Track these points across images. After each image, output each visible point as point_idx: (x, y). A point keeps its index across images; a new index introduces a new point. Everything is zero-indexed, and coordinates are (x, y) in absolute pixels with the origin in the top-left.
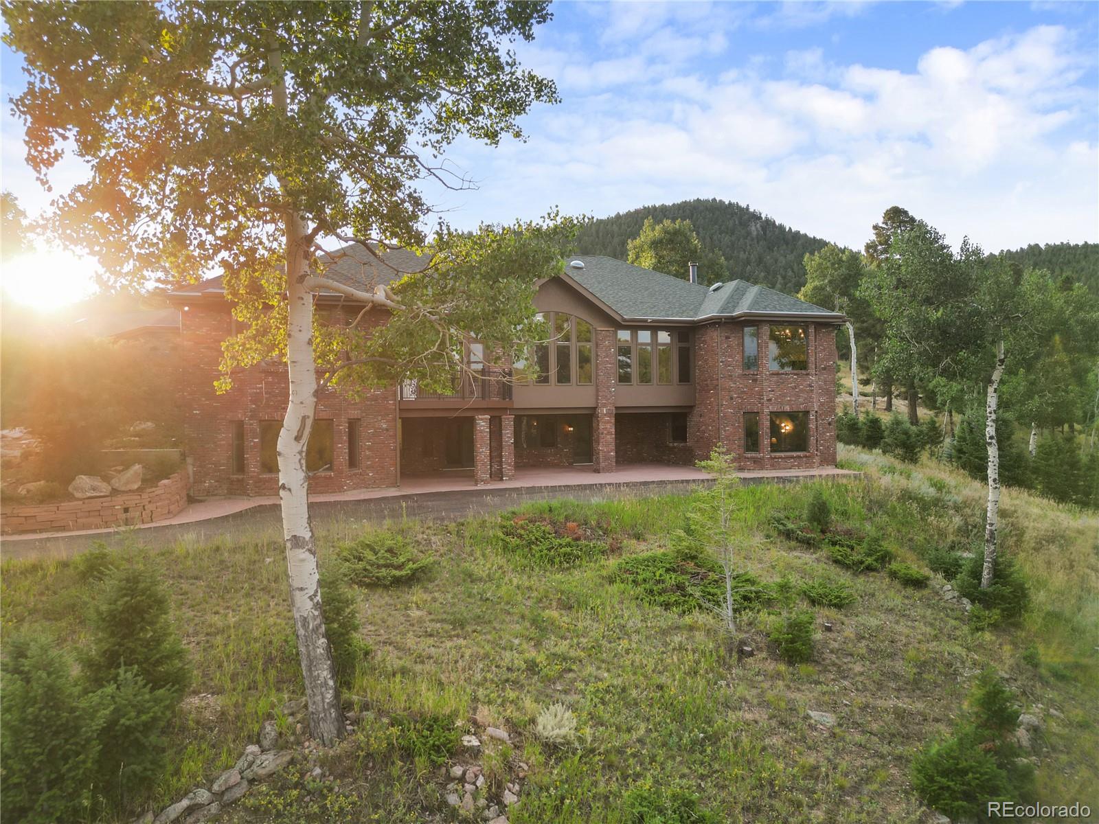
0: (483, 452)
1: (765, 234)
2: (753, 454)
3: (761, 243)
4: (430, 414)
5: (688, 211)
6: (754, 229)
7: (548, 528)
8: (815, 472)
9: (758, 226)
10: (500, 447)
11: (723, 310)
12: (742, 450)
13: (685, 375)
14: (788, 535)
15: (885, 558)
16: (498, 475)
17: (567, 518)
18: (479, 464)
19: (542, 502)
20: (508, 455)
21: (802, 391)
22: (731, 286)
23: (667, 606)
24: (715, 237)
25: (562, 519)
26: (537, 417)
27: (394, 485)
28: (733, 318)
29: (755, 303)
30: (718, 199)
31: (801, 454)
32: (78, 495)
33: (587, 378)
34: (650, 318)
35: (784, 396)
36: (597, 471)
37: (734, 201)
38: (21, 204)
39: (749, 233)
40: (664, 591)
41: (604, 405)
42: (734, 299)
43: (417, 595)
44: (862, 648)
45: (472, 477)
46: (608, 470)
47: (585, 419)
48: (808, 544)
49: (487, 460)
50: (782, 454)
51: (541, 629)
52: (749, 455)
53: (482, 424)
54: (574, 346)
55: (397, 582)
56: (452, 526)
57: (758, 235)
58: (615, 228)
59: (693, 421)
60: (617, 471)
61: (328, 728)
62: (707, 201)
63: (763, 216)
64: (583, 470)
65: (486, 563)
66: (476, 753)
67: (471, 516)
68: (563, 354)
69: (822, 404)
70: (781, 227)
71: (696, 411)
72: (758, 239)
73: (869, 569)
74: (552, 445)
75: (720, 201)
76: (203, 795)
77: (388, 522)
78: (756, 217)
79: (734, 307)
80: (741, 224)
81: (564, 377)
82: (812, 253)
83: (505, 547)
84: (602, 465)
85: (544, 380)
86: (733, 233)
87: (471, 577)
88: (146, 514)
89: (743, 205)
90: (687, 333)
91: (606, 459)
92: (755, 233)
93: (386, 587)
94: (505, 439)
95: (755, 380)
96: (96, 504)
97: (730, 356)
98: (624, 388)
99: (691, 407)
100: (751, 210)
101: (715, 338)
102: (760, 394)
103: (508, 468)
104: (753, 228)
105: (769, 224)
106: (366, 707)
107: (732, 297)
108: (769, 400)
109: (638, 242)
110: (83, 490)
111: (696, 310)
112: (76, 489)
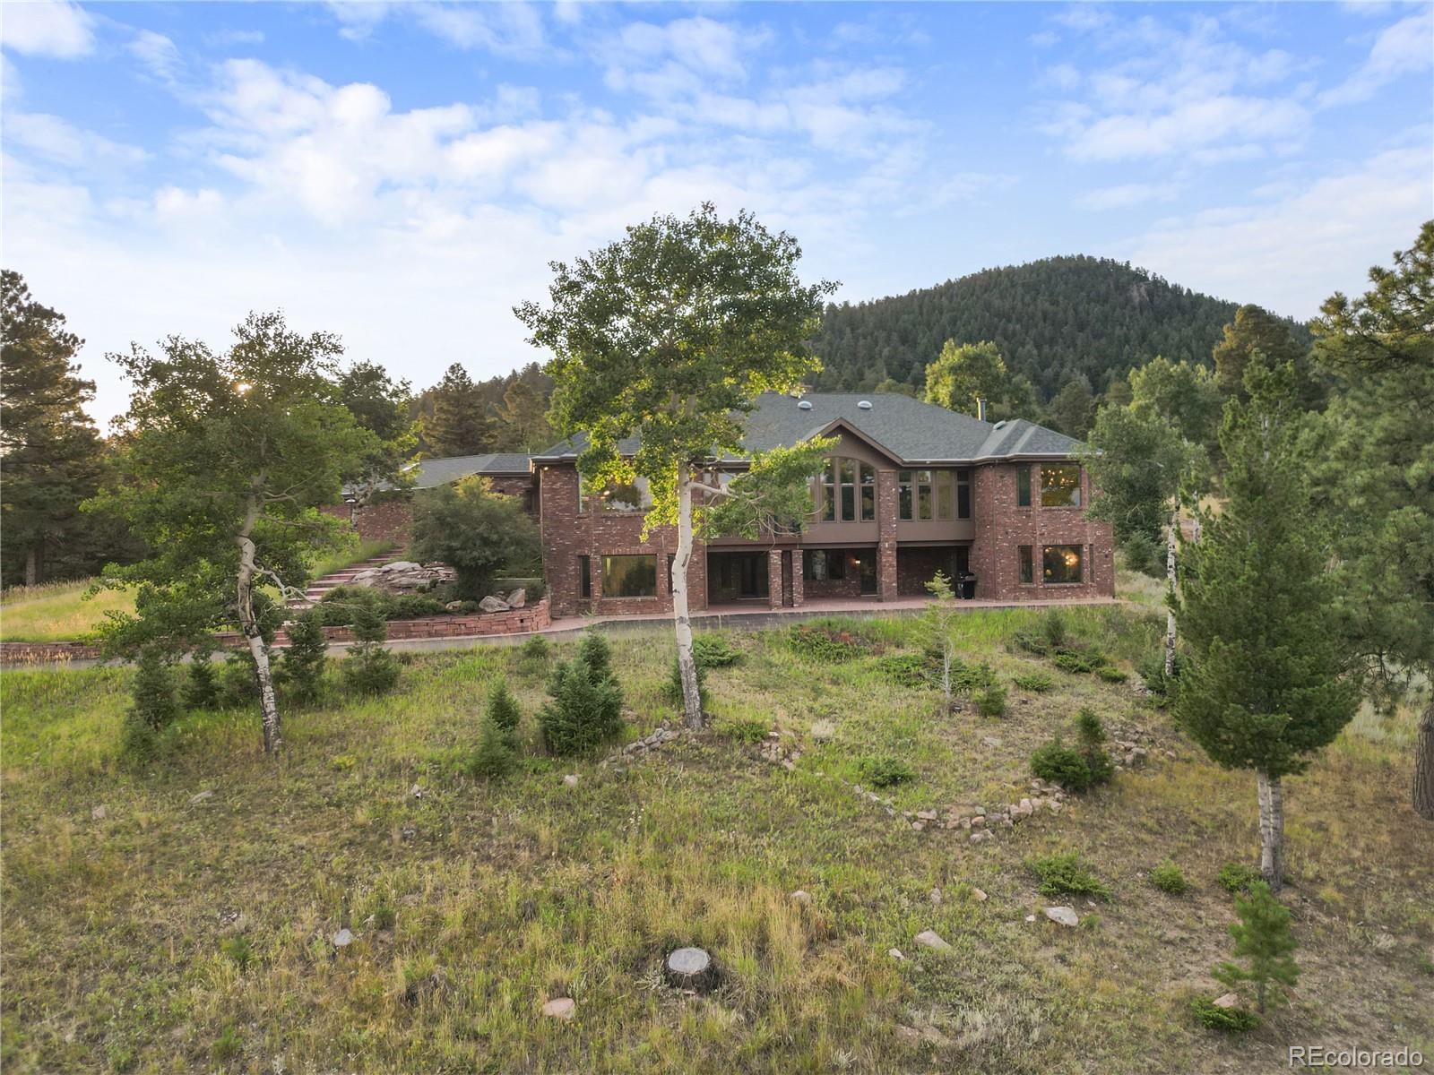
0: (776, 581)
1: (1151, 301)
2: (1028, 585)
3: (1145, 313)
4: (731, 550)
5: (1044, 275)
6: (1137, 294)
7: (827, 636)
8: (1087, 601)
9: (1143, 289)
10: (791, 579)
11: (998, 451)
12: (1017, 581)
13: (965, 510)
14: (1024, 646)
15: (1100, 663)
16: (789, 603)
17: (842, 630)
18: (773, 593)
19: (825, 619)
20: (798, 585)
21: (1075, 525)
22: (1013, 424)
23: (908, 685)
24: (1081, 308)
25: (838, 630)
26: (825, 551)
27: (703, 608)
28: (1005, 459)
29: (1029, 444)
30: (1086, 256)
31: (1075, 585)
32: (488, 610)
33: (868, 514)
34: (928, 460)
35: (1057, 530)
36: (880, 601)
37: (1108, 257)
38: (387, 375)
39: (1129, 300)
40: (909, 677)
41: (887, 540)
42: (1010, 441)
43: (735, 672)
44: (1043, 713)
45: (767, 604)
46: (890, 599)
47: (870, 553)
48: (1040, 653)
49: (780, 588)
50: (1056, 585)
51: (817, 692)
52: (1023, 586)
53: (775, 558)
54: (857, 486)
55: (721, 664)
56: (755, 634)
57: (1141, 302)
58: (945, 301)
59: (974, 553)
60: (899, 600)
61: (696, 722)
62: (1070, 259)
63: (1150, 276)
64: (869, 600)
65: (781, 656)
66: (777, 739)
67: (768, 628)
68: (848, 495)
69: (1099, 537)
70: (1177, 289)
71: (976, 545)
72: (1142, 308)
73: (1082, 670)
74: (840, 577)
75: (1089, 258)
76: (641, 744)
77: (709, 630)
78: (1139, 277)
79: (1010, 448)
80: (1117, 288)
81: (848, 515)
82: (1139, 368)
83: (794, 647)
84: (885, 595)
85: (830, 516)
86: (1106, 301)
87: (771, 665)
88: (534, 624)
89: (1121, 261)
90: (966, 473)
91: (889, 589)
92: (1137, 300)
93: (714, 667)
94: (795, 570)
95: (1028, 516)
96: (503, 616)
97: (1005, 494)
98: (906, 524)
99: (972, 541)
100: (1133, 268)
101: (989, 476)
102: (1033, 528)
103: (798, 597)
104: (1135, 294)
105: (1158, 286)
106: (714, 717)
107: (1009, 438)
108: (1042, 534)
109: (936, 366)
110: (492, 606)
111: (976, 450)
112: (486, 605)
